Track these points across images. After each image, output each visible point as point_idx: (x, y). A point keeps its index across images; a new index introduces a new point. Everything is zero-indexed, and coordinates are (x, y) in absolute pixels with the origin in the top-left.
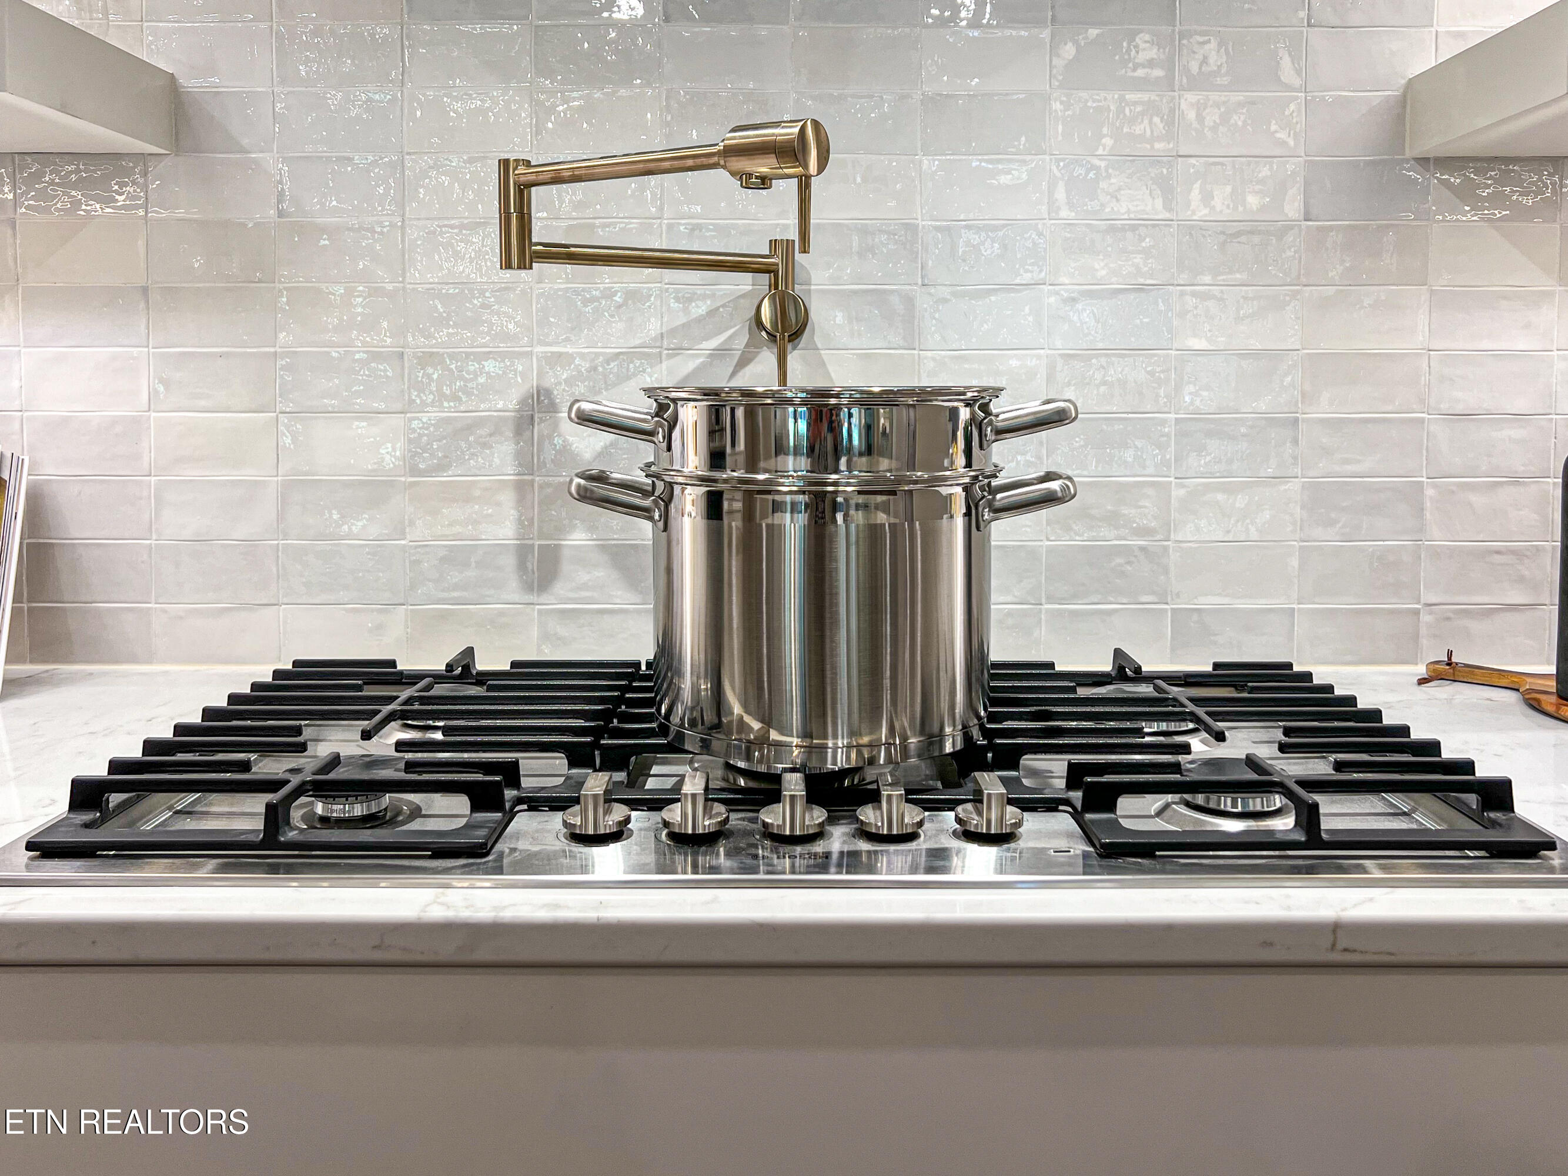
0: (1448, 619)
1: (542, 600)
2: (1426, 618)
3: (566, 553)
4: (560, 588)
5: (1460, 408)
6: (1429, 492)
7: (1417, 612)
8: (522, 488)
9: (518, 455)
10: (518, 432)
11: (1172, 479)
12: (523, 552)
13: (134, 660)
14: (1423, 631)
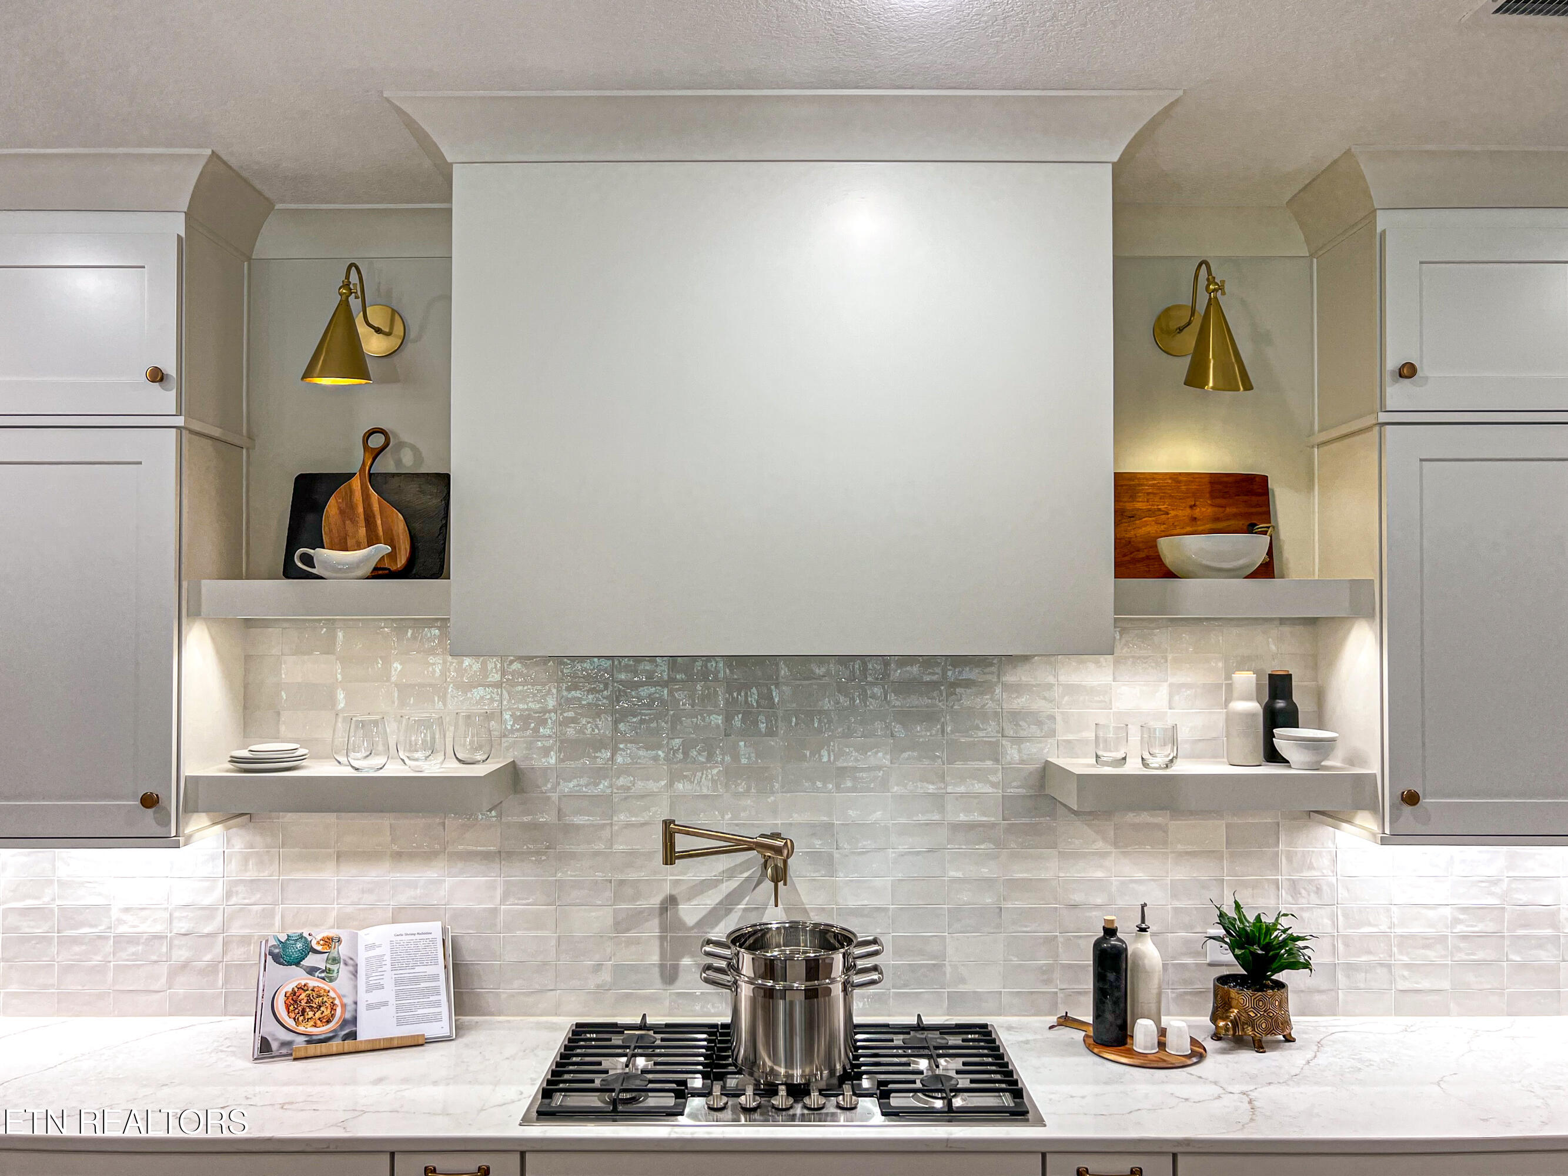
0: (1070, 995)
1: (671, 988)
2: (1060, 995)
3: (681, 969)
4: (678, 983)
5: (1072, 903)
6: (1061, 940)
7: (1056, 993)
8: (662, 939)
9: (661, 924)
10: (661, 914)
11: (946, 934)
12: (662, 967)
13: (492, 1014)
14: (1059, 1000)
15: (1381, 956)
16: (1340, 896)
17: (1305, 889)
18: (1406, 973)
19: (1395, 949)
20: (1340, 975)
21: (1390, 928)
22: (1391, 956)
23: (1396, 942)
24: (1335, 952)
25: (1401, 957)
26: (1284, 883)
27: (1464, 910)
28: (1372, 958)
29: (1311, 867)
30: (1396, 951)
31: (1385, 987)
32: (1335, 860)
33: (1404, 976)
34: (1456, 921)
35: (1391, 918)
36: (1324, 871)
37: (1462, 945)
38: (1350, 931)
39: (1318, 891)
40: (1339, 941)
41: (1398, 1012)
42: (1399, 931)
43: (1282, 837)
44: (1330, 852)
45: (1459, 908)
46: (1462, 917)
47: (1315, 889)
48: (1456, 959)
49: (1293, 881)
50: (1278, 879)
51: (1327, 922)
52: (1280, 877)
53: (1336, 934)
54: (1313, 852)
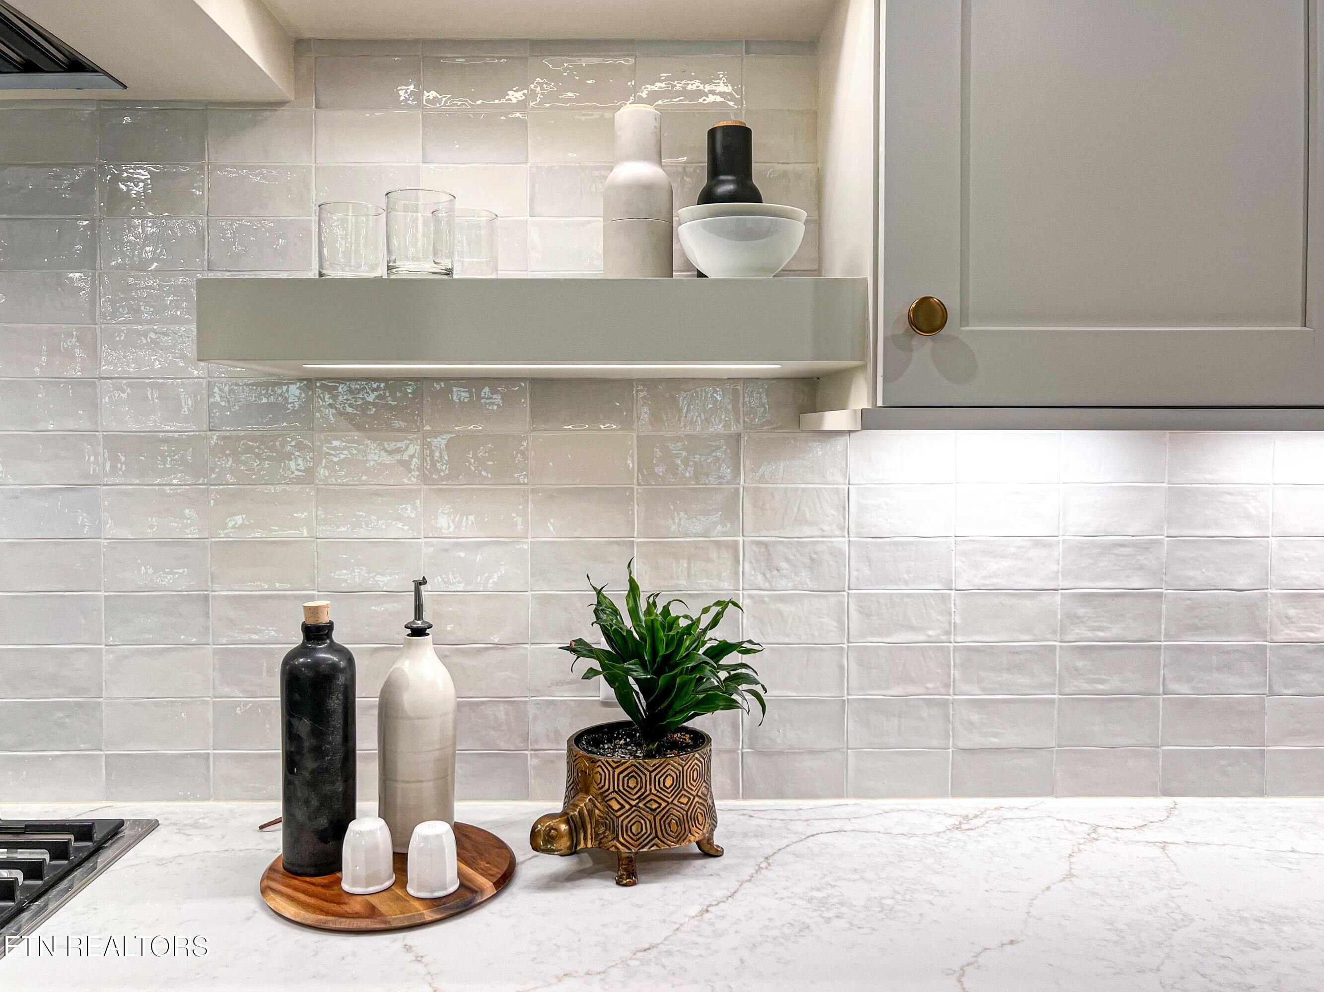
5: (343, 586)
11: (103, 646)
15: (930, 685)
16: (854, 573)
17: (788, 560)
18: (975, 718)
19: (955, 673)
20: (850, 724)
21: (948, 633)
22: (947, 686)
23: (958, 661)
24: (842, 681)
25: (967, 688)
26: (747, 549)
27: (1086, 598)
28: (911, 689)
29: (801, 521)
30: (958, 675)
31: (935, 743)
32: (844, 507)
33: (971, 723)
34: (1072, 618)
35: (950, 614)
36: (826, 528)
37: (1080, 664)
38: (873, 641)
39: (814, 563)
40: (851, 658)
41: (958, 789)
42: (961, 639)
43: (746, 462)
44: (837, 490)
45: (1075, 595)
46: (1081, 611)
47: (807, 561)
48: (1068, 690)
49: (765, 545)
50: (737, 542)
51: (830, 623)
52: (740, 539)
53: (845, 646)
54: (804, 490)
